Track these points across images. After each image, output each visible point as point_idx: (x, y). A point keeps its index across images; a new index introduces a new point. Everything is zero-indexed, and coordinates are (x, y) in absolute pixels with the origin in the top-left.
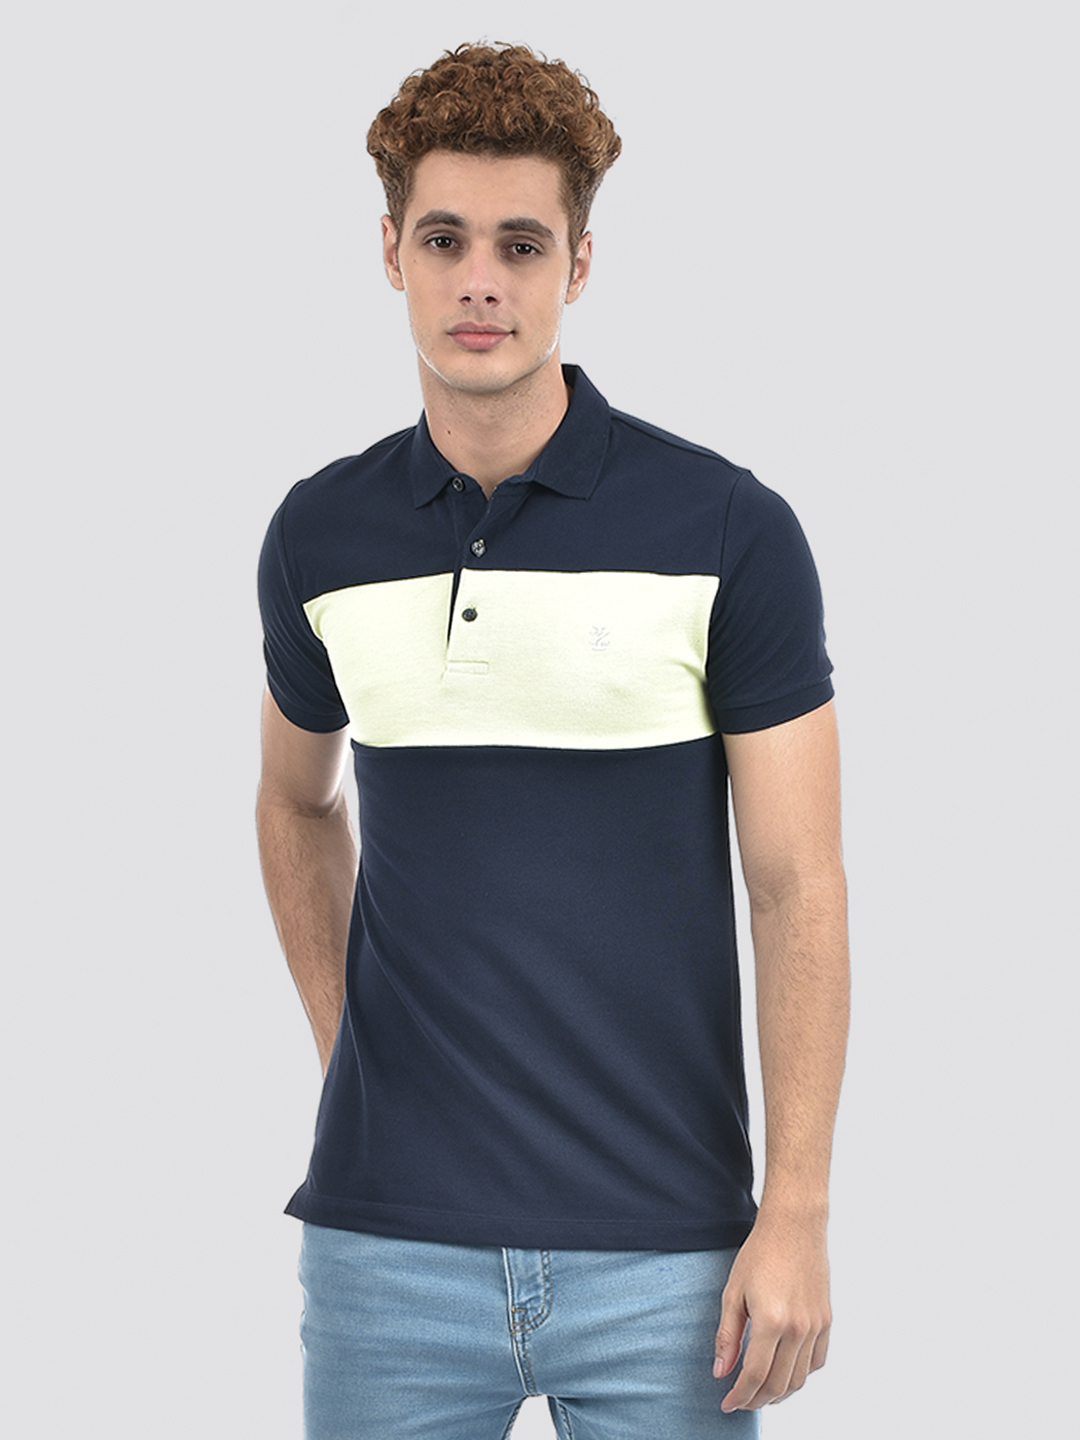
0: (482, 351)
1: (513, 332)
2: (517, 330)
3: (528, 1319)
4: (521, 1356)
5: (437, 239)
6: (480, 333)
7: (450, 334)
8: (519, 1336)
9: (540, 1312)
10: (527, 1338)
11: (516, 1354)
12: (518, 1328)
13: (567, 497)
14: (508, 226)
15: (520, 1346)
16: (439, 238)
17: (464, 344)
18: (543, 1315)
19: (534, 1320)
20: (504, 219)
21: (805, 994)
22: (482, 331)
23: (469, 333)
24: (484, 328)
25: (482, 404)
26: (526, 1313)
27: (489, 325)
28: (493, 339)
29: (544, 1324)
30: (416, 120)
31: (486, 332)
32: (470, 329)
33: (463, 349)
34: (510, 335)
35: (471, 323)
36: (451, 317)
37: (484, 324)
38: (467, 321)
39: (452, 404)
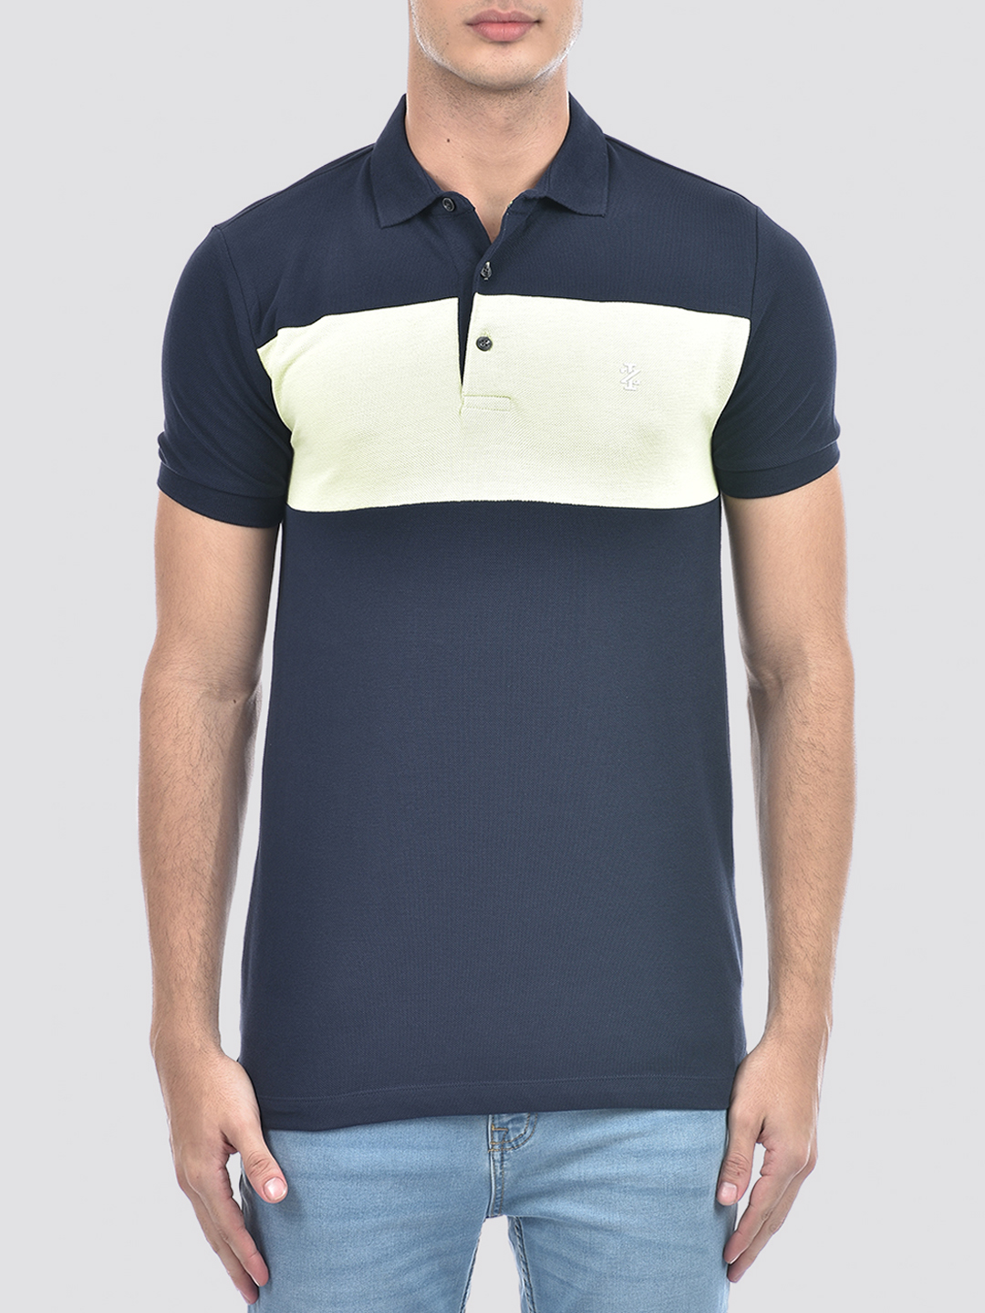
0: (505, 43)
1: (538, 22)
2: (543, 18)
3: (509, 1137)
4: (498, 1173)
6: (504, 22)
7: (470, 24)
8: (497, 1156)
9: (523, 1132)
10: (505, 1157)
11: (492, 1171)
12: (497, 1147)
13: (575, 213)
15: (498, 1164)
17: (486, 36)
18: (527, 1136)
19: (516, 1140)
21: (816, 788)
22: (506, 19)
23: (492, 22)
24: (509, 15)
25: (496, 104)
26: (507, 1133)
27: (514, 12)
28: (514, 30)
29: (526, 1145)
31: (510, 22)
32: (493, 18)
33: (484, 41)
34: (536, 26)
35: (494, 11)
36: (471, 7)
37: (509, 11)
38: (491, 8)
39: (457, 107)
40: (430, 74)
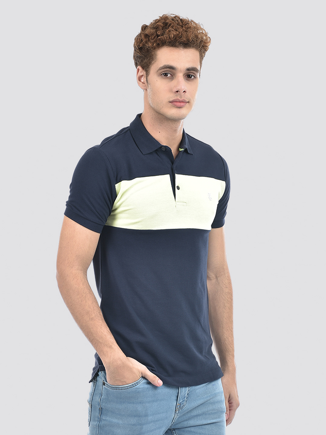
0: (180, 107)
1: (188, 102)
5: (164, 74)
6: (180, 102)
7: (170, 102)
8: (177, 412)
9: (184, 404)
10: (179, 412)
12: (178, 410)
14: (188, 69)
16: (165, 73)
17: (175, 105)
19: (182, 407)
20: (188, 67)
22: (181, 101)
23: (177, 102)
24: (182, 100)
26: (181, 405)
28: (182, 104)
29: (184, 408)
30: (159, 37)
31: (182, 102)
32: (177, 101)
33: (174, 107)
34: (187, 103)
35: (178, 99)
36: (171, 97)
37: (182, 99)
38: (177, 98)
39: (162, 123)
40: (154, 114)
